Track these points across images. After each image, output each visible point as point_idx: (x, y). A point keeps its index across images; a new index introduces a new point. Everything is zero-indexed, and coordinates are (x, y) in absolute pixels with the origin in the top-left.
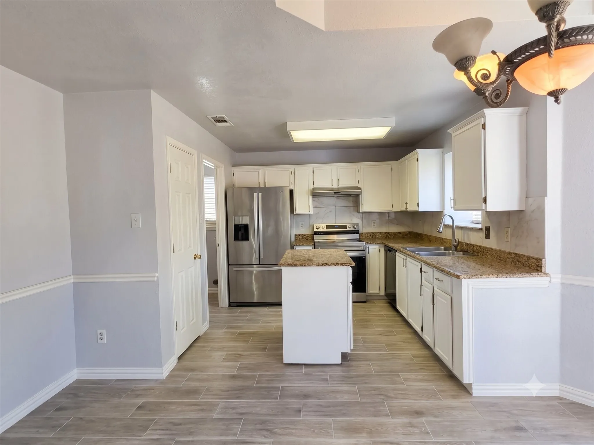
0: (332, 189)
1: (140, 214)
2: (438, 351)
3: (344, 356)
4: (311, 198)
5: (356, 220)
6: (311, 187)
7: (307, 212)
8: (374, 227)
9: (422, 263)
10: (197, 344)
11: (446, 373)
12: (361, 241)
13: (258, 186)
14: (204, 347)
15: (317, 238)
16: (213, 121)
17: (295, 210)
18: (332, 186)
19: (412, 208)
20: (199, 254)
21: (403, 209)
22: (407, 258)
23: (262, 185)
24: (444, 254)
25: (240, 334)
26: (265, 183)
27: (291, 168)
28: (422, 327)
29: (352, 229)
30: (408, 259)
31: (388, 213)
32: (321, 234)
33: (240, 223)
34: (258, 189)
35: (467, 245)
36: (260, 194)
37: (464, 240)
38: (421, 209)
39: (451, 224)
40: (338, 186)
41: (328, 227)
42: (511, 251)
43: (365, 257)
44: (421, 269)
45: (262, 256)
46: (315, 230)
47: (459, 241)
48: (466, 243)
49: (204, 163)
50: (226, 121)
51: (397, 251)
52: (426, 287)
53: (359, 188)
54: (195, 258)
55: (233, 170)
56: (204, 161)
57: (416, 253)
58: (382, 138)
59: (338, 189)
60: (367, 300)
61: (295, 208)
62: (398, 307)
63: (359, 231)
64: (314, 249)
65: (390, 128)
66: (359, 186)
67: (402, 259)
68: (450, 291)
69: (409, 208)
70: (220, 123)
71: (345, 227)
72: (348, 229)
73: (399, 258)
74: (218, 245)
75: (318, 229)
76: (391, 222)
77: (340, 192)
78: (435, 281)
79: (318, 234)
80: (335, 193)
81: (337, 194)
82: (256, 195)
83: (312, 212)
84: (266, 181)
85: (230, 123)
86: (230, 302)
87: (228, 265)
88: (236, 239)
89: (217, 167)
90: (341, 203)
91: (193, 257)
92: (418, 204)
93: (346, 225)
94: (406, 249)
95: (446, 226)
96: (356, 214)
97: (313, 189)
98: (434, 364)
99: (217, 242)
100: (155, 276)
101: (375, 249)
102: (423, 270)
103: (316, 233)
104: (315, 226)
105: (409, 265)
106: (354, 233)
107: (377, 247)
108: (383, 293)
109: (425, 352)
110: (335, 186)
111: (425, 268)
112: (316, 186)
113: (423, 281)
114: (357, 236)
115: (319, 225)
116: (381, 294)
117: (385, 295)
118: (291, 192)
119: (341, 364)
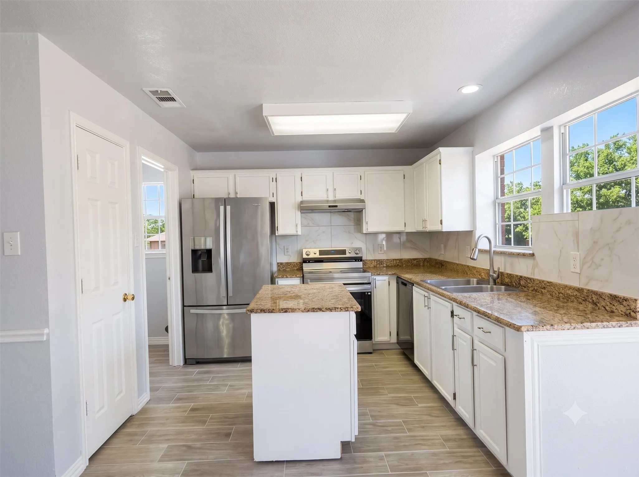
0: (328, 201)
1: (19, 232)
2: (482, 434)
3: (345, 446)
4: (299, 214)
5: (358, 244)
6: (299, 199)
7: (292, 232)
8: (380, 253)
9: (454, 304)
10: (127, 430)
11: (494, 468)
12: (364, 271)
13: (226, 196)
14: (135, 434)
15: (307, 267)
16: (154, 97)
17: (277, 230)
18: (328, 199)
19: (431, 227)
20: (132, 293)
21: (420, 229)
22: (431, 295)
23: (232, 196)
24: (480, 290)
25: (193, 410)
26: (236, 193)
27: (272, 173)
28: (455, 395)
29: (353, 255)
30: (432, 297)
31: (399, 233)
32: (312, 262)
33: (203, 247)
34: (225, 201)
35: (510, 276)
36: (228, 208)
37: (505, 269)
38: (446, 228)
39: (487, 248)
40: (335, 198)
41: (321, 252)
42: (580, 286)
43: (371, 292)
44: (452, 312)
45: (230, 294)
46: (305, 256)
47: (500, 271)
48: (507, 274)
49: (143, 162)
50: (173, 99)
51: (414, 284)
52: (461, 339)
53: (362, 201)
54: (125, 300)
55: (192, 175)
56: (143, 157)
57: (443, 288)
58: (394, 132)
59: (335, 201)
60: (373, 350)
61: (277, 227)
62: (416, 361)
63: (362, 257)
64: (303, 283)
65: (407, 114)
66: (362, 198)
67: (423, 298)
68: (501, 347)
69: (428, 227)
70: (165, 102)
71: (344, 252)
72: (348, 255)
73: (418, 294)
74: (169, 279)
75: (308, 255)
76: (403, 246)
77: (336, 206)
78: (476, 330)
79: (309, 262)
80: (330, 206)
81: (333, 208)
82: (222, 208)
83: (299, 233)
84: (238, 191)
85: (180, 104)
86: (186, 358)
87: (184, 306)
88: (195, 270)
89: (167, 169)
90: (338, 219)
91: (122, 297)
92: (441, 221)
93: (345, 250)
94: (427, 283)
95: (481, 251)
96: (358, 235)
97: (302, 202)
98: (475, 452)
99: (168, 275)
100: (42, 335)
101: (385, 281)
102: (455, 314)
103: (305, 261)
104: (304, 251)
105: (432, 305)
106: (356, 261)
107: (386, 278)
108: (394, 339)
109: (460, 432)
110: (331, 198)
111: (458, 310)
112: (306, 197)
113: (456, 328)
114: (360, 265)
115: (309, 250)
116: (392, 342)
117: (398, 343)
118: (272, 206)
119: (341, 459)
